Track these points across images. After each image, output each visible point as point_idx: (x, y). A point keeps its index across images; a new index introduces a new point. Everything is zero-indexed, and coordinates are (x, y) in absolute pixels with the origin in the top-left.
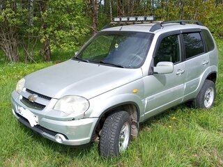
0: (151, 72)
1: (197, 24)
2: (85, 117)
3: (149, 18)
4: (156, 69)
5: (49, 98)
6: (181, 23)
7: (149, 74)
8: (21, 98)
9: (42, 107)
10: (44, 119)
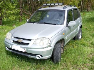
1: (74, 6)
2: (49, 46)
3: (60, 4)
4: (69, 25)
5: (30, 40)
6: (71, 6)
7: (67, 27)
8: (12, 41)
9: (27, 44)
10: (29, 49)
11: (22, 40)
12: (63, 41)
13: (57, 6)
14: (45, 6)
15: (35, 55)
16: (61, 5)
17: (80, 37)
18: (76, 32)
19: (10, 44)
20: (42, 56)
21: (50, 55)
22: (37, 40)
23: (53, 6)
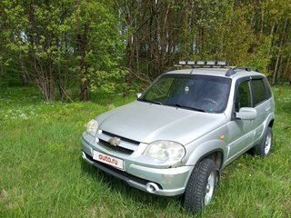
0: (234, 118)
1: (257, 71)
2: (182, 164)
3: (220, 63)
4: (238, 115)
5: (138, 143)
6: (247, 70)
7: (232, 120)
8: (97, 140)
9: (130, 152)
10: (133, 165)
11: (119, 140)
12: (220, 154)
13: (211, 66)
14: (184, 67)
15: (145, 182)
16: (222, 67)
17: (267, 149)
18: (257, 136)
19: (91, 145)
20: (160, 187)
21: (182, 186)
22: (153, 146)
23: (201, 66)
